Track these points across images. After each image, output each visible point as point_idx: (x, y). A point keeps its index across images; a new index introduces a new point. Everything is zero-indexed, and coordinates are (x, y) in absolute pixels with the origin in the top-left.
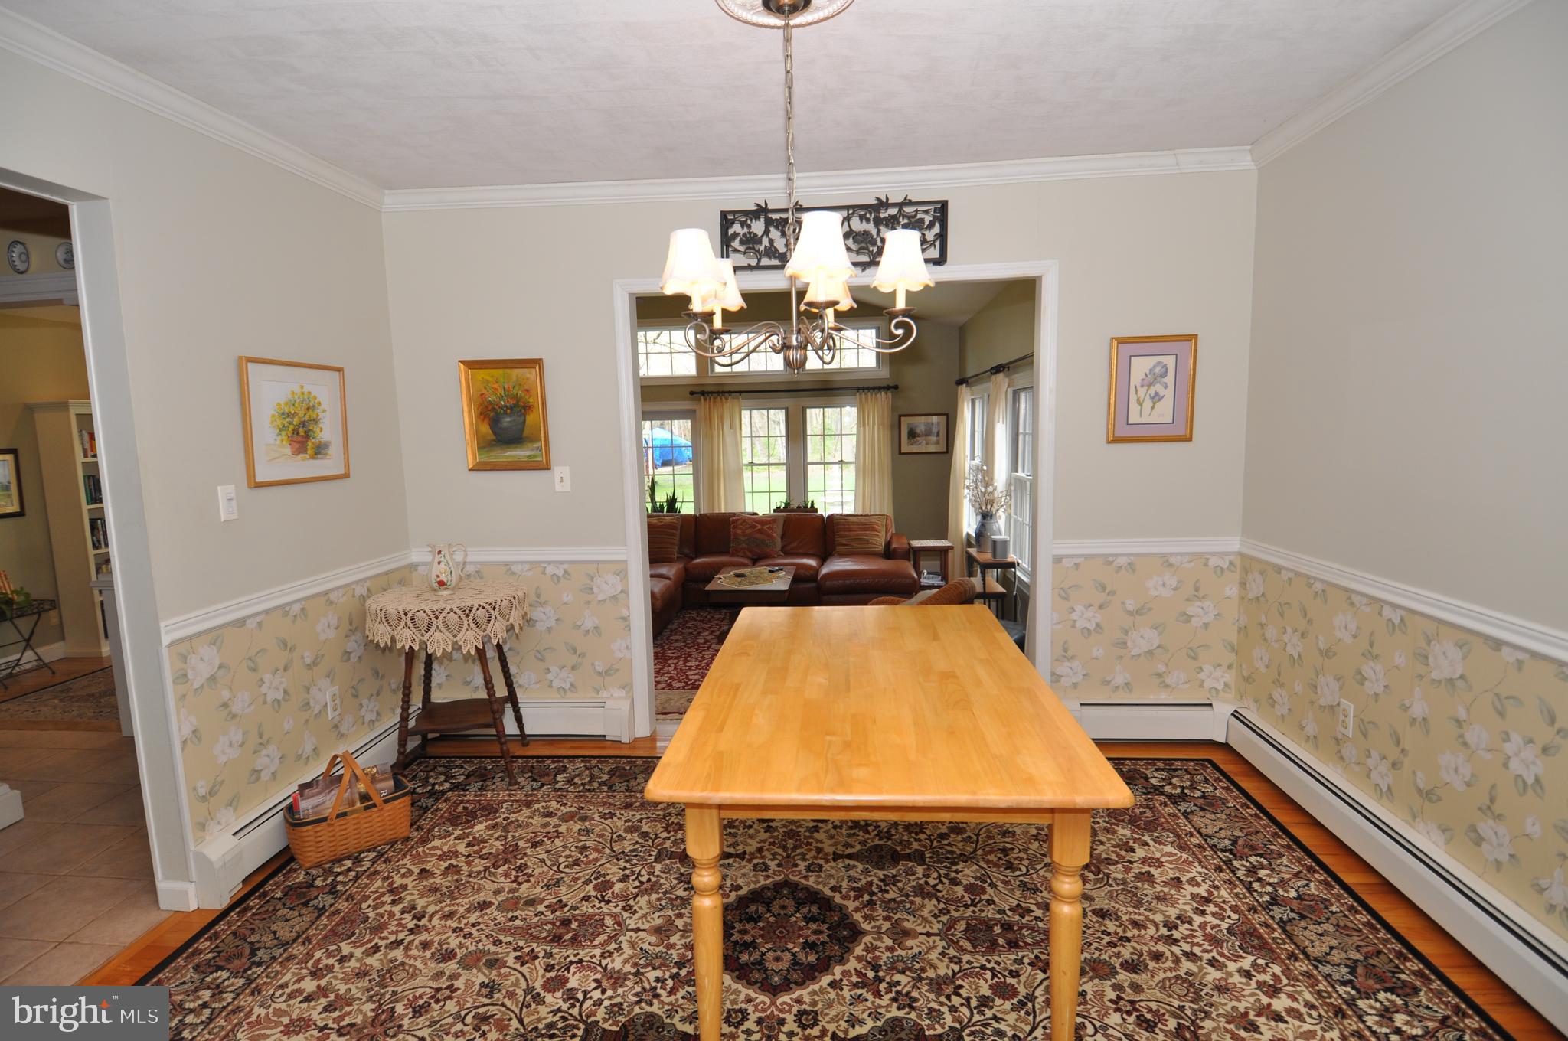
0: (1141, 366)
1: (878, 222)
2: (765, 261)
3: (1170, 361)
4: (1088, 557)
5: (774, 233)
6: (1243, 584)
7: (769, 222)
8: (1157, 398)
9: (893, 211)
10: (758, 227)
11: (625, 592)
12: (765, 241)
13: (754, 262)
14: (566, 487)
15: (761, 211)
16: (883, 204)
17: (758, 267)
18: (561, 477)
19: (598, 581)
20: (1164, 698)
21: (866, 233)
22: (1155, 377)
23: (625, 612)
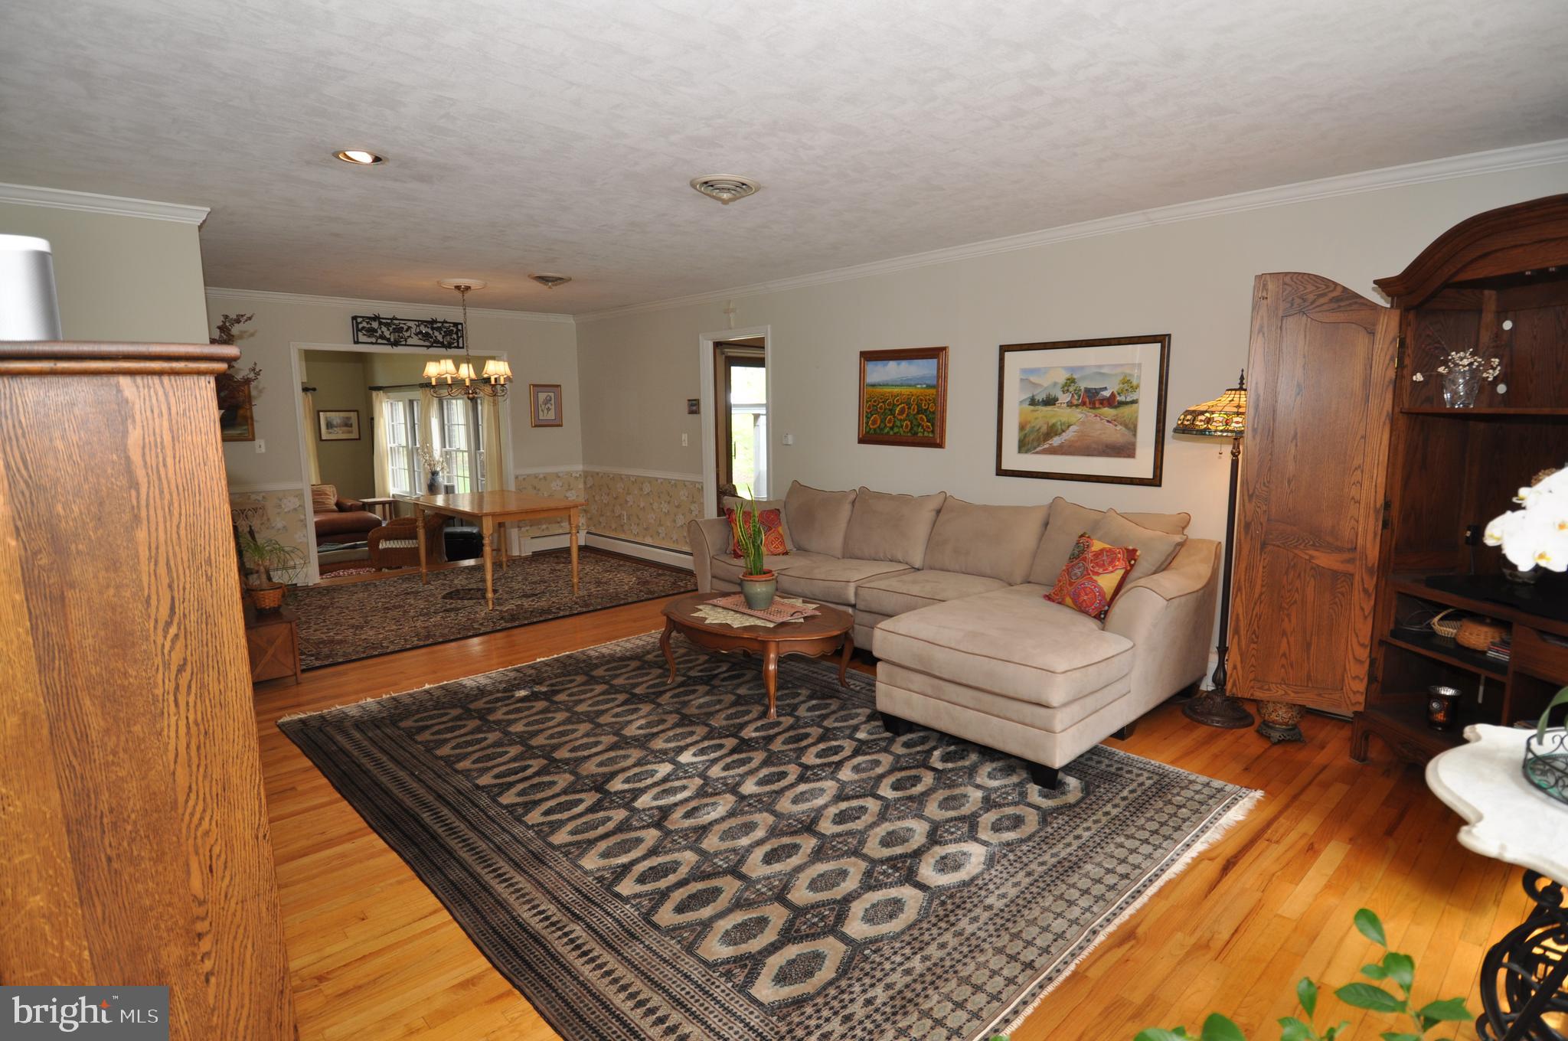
0: (542, 396)
1: (433, 329)
2: (380, 341)
3: (552, 394)
4: (528, 476)
5: (384, 329)
6: (585, 483)
7: (380, 323)
8: (549, 409)
9: (439, 325)
10: (375, 325)
11: (302, 506)
12: (379, 332)
13: (374, 340)
14: (263, 450)
15: (376, 318)
16: (434, 321)
17: (376, 343)
18: (260, 445)
19: (285, 501)
20: (561, 531)
21: (427, 333)
22: (547, 401)
23: (302, 517)
